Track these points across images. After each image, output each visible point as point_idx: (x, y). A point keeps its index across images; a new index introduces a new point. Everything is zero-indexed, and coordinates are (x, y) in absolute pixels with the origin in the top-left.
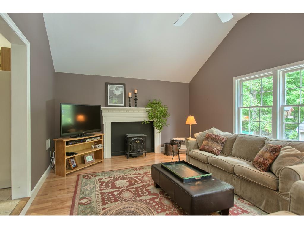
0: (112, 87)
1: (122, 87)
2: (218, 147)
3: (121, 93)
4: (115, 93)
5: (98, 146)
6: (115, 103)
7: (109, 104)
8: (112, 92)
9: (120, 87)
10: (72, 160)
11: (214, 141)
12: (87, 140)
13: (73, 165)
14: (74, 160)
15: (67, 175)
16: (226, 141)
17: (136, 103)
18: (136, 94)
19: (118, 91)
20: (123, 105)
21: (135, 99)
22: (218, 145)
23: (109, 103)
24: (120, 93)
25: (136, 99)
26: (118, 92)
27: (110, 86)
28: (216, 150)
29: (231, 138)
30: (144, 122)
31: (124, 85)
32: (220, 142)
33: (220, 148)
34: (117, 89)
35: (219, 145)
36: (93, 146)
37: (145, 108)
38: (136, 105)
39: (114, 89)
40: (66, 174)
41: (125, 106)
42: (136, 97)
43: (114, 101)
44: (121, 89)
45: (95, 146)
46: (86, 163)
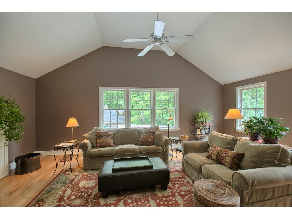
22: (111, 140)
32: (111, 137)
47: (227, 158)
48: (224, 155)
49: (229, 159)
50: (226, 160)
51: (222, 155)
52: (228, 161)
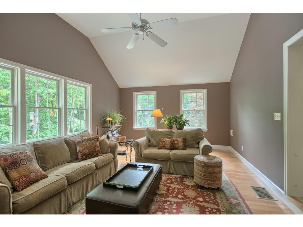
47: (179, 143)
48: (176, 142)
49: (181, 143)
50: (180, 145)
51: (175, 143)
52: (181, 145)
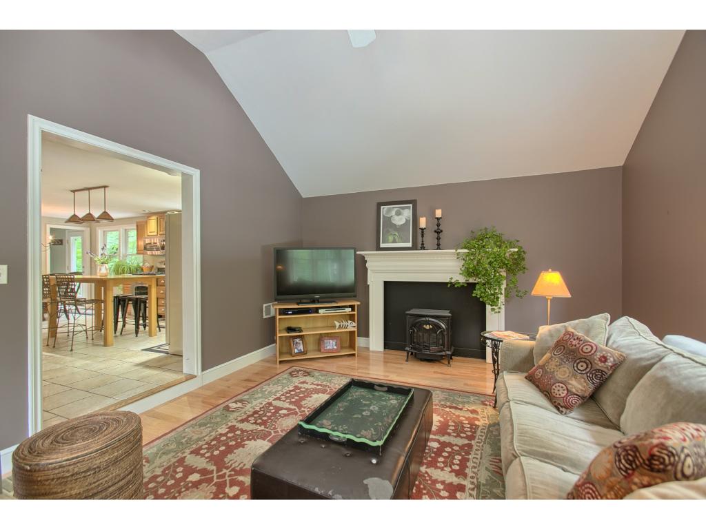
0: (389, 211)
1: (409, 208)
2: (574, 382)
3: (407, 221)
4: (394, 222)
5: (347, 324)
6: (394, 241)
7: (382, 245)
8: (388, 221)
9: (403, 208)
10: (297, 340)
11: (568, 360)
12: (321, 311)
13: (296, 348)
14: (301, 342)
15: (281, 362)
16: (616, 367)
17: (438, 239)
18: (438, 219)
19: (400, 217)
20: (410, 245)
21: (435, 231)
22: (574, 376)
23: (383, 243)
24: (403, 222)
25: (438, 232)
26: (401, 219)
27: (385, 210)
28: (559, 391)
29: (641, 359)
30: (453, 285)
31: (414, 202)
32: (585, 366)
33: (580, 385)
34: (398, 214)
35: (579, 376)
36: (337, 324)
37: (454, 251)
38: (438, 245)
39: (393, 213)
40: (278, 360)
41: (414, 247)
42: (438, 225)
43: (391, 238)
44: (408, 213)
45: (342, 324)
46: (322, 350)
